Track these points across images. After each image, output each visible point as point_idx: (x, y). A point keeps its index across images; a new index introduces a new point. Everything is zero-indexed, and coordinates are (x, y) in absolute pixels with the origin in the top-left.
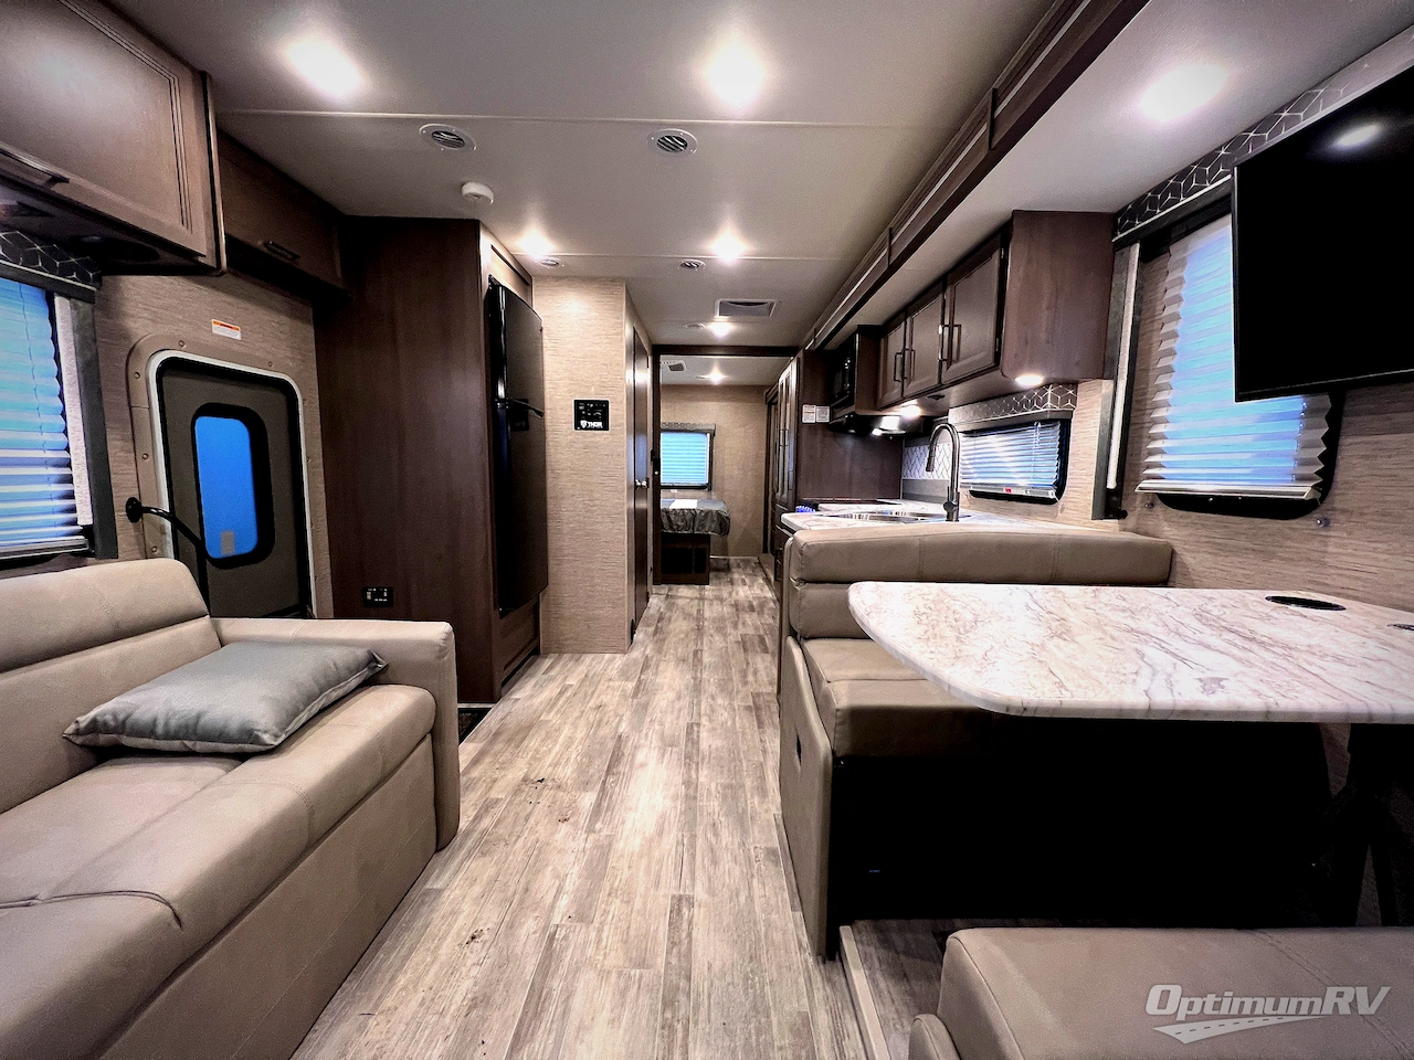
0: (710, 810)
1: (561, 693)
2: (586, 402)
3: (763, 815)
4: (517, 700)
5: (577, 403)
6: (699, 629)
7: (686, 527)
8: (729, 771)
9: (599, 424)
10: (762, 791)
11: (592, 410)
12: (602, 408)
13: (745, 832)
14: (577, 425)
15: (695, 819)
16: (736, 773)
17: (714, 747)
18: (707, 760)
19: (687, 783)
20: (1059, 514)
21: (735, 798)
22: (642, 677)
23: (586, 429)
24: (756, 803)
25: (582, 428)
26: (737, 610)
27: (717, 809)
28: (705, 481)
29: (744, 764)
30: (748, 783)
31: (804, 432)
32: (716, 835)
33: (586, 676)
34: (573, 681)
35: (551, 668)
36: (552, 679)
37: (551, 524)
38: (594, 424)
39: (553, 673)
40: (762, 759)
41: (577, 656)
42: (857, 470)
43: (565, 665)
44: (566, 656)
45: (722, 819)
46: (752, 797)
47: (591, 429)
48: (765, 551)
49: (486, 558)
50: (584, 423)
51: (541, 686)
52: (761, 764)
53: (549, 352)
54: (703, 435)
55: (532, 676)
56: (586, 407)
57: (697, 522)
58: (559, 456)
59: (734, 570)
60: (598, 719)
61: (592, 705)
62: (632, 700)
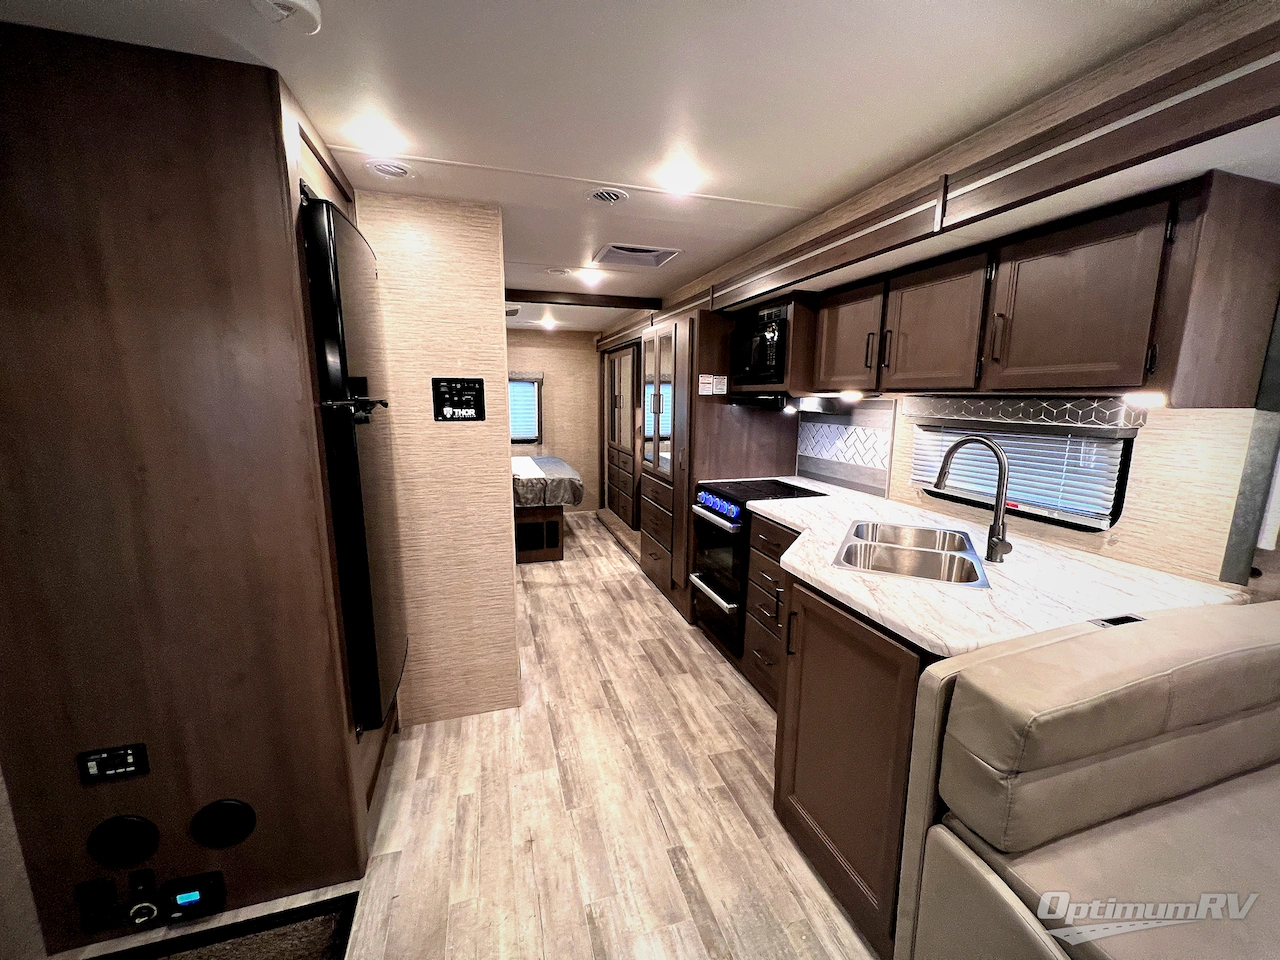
1: (461, 821)
2: (449, 381)
4: (397, 855)
5: (436, 382)
6: (588, 641)
7: (536, 498)
9: (471, 412)
11: (460, 393)
12: (473, 389)
14: (439, 414)
20: (1106, 546)
22: (562, 753)
23: (452, 419)
25: (445, 419)
26: (614, 599)
28: (534, 434)
31: (700, 407)
33: (484, 769)
34: (468, 787)
35: (425, 760)
36: (434, 789)
37: (406, 554)
38: (463, 412)
39: (432, 772)
41: (454, 722)
42: (754, 446)
43: (444, 753)
44: (439, 725)
47: (458, 419)
48: (602, 506)
49: (331, 668)
50: (448, 411)
51: (422, 810)
53: (389, 307)
54: (529, 385)
55: (401, 786)
56: (451, 389)
57: (548, 493)
58: (412, 458)
59: (578, 532)
60: (540, 879)
61: (517, 840)
62: (568, 813)
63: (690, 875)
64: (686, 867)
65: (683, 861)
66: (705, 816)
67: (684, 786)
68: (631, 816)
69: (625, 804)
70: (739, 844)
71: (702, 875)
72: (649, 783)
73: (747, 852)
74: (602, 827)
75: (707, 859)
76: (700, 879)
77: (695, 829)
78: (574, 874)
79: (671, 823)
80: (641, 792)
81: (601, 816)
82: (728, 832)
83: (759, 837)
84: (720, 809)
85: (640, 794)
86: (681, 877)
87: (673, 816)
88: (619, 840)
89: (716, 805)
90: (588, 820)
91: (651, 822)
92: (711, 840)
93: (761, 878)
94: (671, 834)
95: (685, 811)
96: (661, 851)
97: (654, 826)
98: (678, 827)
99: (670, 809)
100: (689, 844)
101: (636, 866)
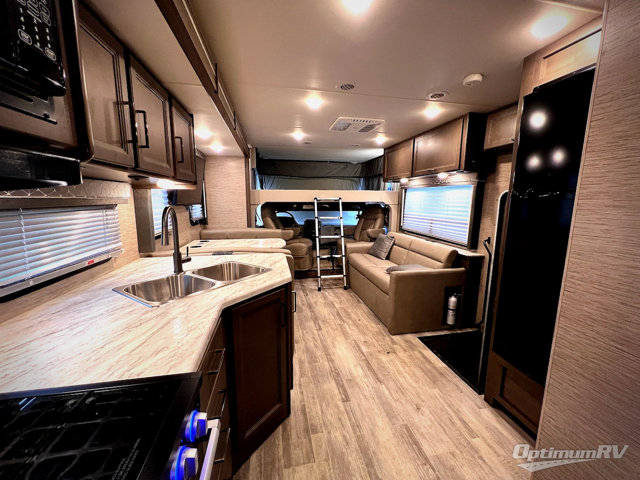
0: (319, 352)
3: (300, 353)
8: (316, 369)
10: (301, 362)
13: (306, 346)
15: (324, 348)
16: (313, 369)
17: (328, 383)
18: (328, 374)
19: (332, 361)
21: (311, 357)
24: (303, 356)
27: (317, 352)
29: (310, 375)
30: (307, 365)
32: (315, 344)
40: (302, 379)
45: (314, 349)
46: (304, 359)
52: (302, 376)
60: (405, 394)
61: (425, 409)
62: (406, 422)
63: (341, 392)
64: (342, 395)
65: (344, 397)
66: (329, 417)
67: (337, 436)
68: (370, 419)
69: (374, 425)
70: (316, 403)
71: (336, 391)
72: (360, 439)
73: (313, 398)
74: (384, 413)
75: (333, 398)
76: (338, 391)
77: (335, 410)
78: (392, 395)
79: (347, 413)
80: (365, 433)
81: (386, 419)
82: (319, 407)
83: (304, 405)
84: (319, 420)
85: (366, 433)
86: (345, 391)
87: (346, 417)
88: (374, 406)
89: (321, 422)
90: (393, 417)
91: (358, 414)
92: (329, 405)
93: (312, 389)
94: (348, 408)
95: (340, 419)
96: (354, 402)
97: (357, 413)
98: (344, 411)
99: (348, 421)
100: (340, 403)
101: (365, 396)
